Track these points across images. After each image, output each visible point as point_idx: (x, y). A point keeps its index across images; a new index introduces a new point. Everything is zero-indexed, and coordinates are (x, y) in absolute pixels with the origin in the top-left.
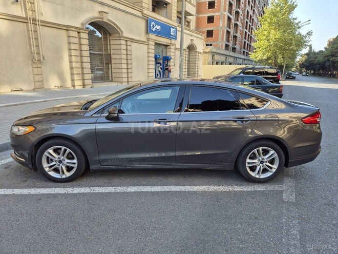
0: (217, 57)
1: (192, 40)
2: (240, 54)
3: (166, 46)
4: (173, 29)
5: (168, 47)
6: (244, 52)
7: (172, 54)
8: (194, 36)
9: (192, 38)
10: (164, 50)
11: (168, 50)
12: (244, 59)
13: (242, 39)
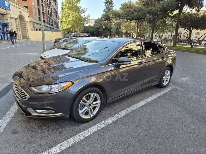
0: (36, 26)
1: (20, 12)
2: (48, 24)
3: (3, 15)
4: (7, 2)
5: (4, 16)
6: (50, 23)
7: (9, 21)
8: (21, 9)
9: (21, 10)
10: (2, 18)
11: (5, 18)
12: (51, 28)
13: (47, 15)
